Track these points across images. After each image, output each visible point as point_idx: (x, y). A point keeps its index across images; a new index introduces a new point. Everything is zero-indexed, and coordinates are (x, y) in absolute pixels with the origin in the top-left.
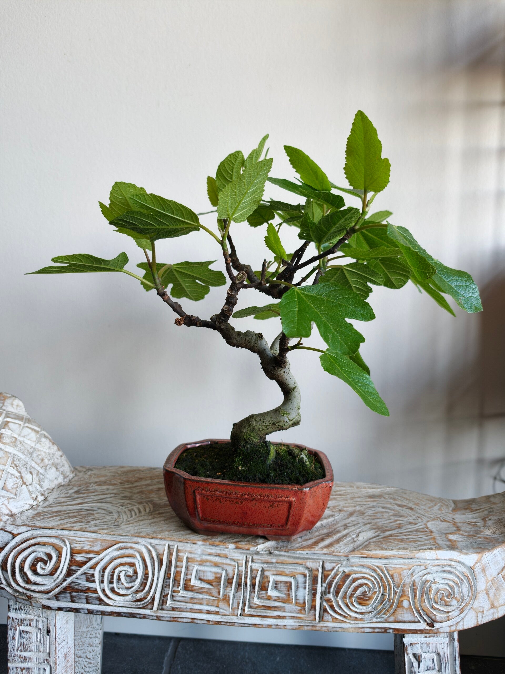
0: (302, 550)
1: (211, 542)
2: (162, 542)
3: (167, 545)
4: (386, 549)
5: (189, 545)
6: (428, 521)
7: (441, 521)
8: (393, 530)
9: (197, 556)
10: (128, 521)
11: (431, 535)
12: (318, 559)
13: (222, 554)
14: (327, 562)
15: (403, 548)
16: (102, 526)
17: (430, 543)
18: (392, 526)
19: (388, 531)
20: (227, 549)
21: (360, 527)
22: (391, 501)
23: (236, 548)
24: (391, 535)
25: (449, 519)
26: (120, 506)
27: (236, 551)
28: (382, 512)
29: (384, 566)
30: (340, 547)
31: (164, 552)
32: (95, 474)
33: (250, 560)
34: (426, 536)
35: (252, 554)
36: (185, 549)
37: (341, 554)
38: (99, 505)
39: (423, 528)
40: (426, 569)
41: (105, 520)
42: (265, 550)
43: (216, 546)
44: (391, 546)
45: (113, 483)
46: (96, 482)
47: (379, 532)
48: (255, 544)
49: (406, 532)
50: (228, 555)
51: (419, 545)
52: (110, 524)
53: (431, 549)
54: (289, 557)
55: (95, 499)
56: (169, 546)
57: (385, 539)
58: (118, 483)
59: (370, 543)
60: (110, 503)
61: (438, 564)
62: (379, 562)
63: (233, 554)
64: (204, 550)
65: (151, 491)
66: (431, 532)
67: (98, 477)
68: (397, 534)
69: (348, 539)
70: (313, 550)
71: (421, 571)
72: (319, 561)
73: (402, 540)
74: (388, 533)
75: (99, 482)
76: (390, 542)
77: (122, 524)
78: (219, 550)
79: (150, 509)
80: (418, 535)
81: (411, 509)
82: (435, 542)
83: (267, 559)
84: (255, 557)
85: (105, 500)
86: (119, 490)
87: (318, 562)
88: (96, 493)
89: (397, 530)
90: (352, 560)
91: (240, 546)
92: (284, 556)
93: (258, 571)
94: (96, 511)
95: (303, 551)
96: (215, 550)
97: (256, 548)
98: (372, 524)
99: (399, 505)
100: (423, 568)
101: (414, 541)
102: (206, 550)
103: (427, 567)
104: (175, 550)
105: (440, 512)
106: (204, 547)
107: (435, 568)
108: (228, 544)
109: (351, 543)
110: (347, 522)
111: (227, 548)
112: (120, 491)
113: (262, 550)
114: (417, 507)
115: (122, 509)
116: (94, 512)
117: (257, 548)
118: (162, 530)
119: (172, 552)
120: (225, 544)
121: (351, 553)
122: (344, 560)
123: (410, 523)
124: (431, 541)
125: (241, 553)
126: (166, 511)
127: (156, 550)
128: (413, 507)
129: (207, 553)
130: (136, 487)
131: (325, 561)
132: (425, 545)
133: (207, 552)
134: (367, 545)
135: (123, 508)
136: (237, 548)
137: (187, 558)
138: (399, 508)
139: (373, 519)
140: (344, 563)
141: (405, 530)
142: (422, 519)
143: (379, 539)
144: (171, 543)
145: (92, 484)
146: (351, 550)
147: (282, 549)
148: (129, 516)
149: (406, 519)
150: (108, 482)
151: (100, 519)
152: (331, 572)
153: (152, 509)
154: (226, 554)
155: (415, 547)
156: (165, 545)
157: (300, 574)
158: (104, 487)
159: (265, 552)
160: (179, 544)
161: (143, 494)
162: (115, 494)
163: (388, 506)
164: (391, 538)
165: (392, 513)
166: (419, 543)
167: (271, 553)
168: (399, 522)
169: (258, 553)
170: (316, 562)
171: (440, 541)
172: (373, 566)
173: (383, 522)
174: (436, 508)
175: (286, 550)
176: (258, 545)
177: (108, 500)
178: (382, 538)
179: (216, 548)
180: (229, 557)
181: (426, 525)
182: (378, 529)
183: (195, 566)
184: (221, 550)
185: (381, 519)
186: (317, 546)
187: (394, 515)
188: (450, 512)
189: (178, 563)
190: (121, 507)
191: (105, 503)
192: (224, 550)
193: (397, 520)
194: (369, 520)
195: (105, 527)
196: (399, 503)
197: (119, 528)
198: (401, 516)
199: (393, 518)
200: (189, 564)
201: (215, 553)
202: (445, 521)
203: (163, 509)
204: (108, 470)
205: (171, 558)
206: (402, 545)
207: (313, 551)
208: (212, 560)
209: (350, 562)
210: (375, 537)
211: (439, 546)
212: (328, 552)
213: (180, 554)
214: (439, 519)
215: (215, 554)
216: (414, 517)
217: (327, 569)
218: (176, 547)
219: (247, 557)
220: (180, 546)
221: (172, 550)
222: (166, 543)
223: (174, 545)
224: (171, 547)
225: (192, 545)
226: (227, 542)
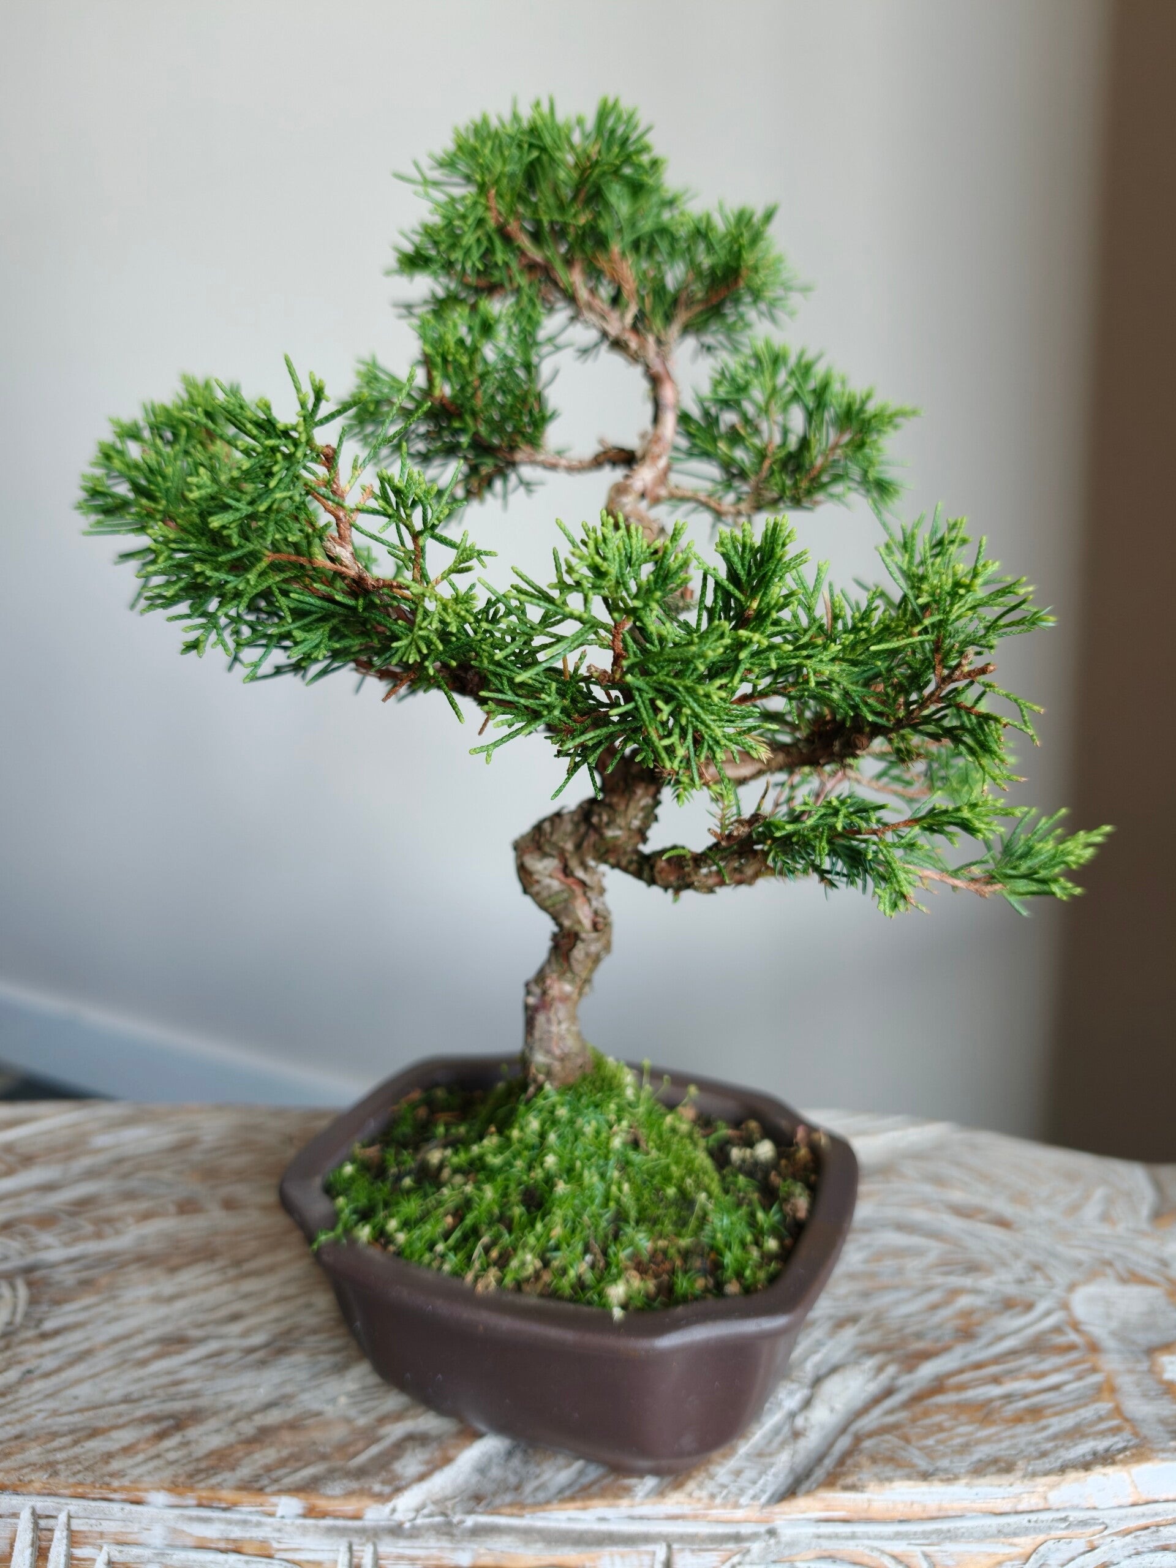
0: (579, 1504)
1: (204, 1494)
3: (26, 1516)
4: (925, 1476)
5: (115, 1507)
6: (1072, 1287)
7: (1123, 1280)
8: (946, 1349)
9: (147, 1553)
11: (1094, 1370)
12: (646, 1538)
13: (251, 1539)
14: (682, 1550)
15: (995, 1461)
17: (1101, 1419)
18: (940, 1326)
19: (926, 1356)
20: (270, 1520)
21: (819, 1344)
22: (928, 1189)
23: (304, 1516)
24: (938, 1386)
25: (1146, 1266)
27: (309, 1522)
28: (899, 1253)
29: (918, 1549)
30: (738, 1473)
31: (12, 1546)
33: (367, 1560)
34: (1079, 1377)
35: (374, 1534)
36: (100, 1529)
37: (739, 1514)
39: (1057, 1330)
40: (1093, 1549)
42: (426, 1511)
43: (225, 1509)
44: (944, 1455)
47: (891, 1370)
48: (387, 1489)
49: (997, 1360)
50: (275, 1545)
51: (1054, 1437)
53: (1106, 1458)
54: (528, 1534)
56: (36, 1516)
57: (918, 1408)
59: (858, 1439)
61: (1143, 1522)
62: (898, 1536)
63: (297, 1541)
64: (174, 1531)
65: (46, 1221)
66: (1094, 1348)
68: (961, 1371)
70: (624, 1503)
71: (1073, 1559)
72: (650, 1548)
73: (984, 1413)
74: (928, 1370)
76: (940, 1428)
78: (237, 1523)
79: (14, 1312)
80: (1042, 1375)
81: (1003, 1223)
82: (1118, 1411)
83: (435, 1552)
84: (388, 1548)
87: (647, 1553)
89: (959, 1350)
90: (787, 1533)
91: (322, 1504)
92: (508, 1532)
95: (585, 1509)
96: (222, 1527)
97: (390, 1505)
98: (863, 1323)
99: (959, 1211)
100: (1080, 1545)
101: (1036, 1412)
102: (186, 1527)
103: (1096, 1543)
104: (60, 1534)
105: (1105, 1229)
106: (177, 1512)
107: (1129, 1539)
108: (274, 1499)
109: (783, 1444)
111: (271, 1515)
113: (412, 1515)
114: (1021, 1210)
117: (394, 1511)
118: (18, 1437)
119: (44, 1544)
120: (260, 1499)
121: (784, 1506)
122: (754, 1537)
123: (1008, 1305)
124: (1104, 1406)
125: (330, 1530)
126: (70, 1319)
128: (1008, 1210)
129: (189, 1542)
131: (675, 1546)
132: (1077, 1433)
133: (191, 1535)
134: (848, 1454)
136: (311, 1513)
138: (960, 1223)
140: (756, 1547)
141: (990, 1344)
142: (1048, 1278)
143: (891, 1411)
144: (43, 1504)
146: (783, 1488)
147: (498, 1501)
149: (987, 1283)
153: (19, 1318)
154: (264, 1542)
155: (1044, 1454)
156: (15, 1515)
159: (427, 1521)
160: (75, 1506)
161: (11, 1237)
163: (920, 1215)
164: (940, 1399)
165: (935, 1250)
166: (1057, 1424)
167: (449, 1524)
168: (964, 1302)
169: (396, 1531)
170: (639, 1553)
171: (1138, 1407)
172: (875, 1554)
173: (905, 1309)
174: (1091, 1211)
175: (515, 1511)
176: (398, 1490)
178: (906, 1405)
179: (228, 1515)
180: (278, 1555)
181: (1065, 1306)
182: (888, 1349)
184: (245, 1523)
185: (896, 1288)
187: (946, 1265)
188: (1144, 1226)
192: (259, 1524)
193: (954, 1293)
196: (957, 1196)
198: (973, 1268)
199: (939, 1280)
201: (219, 1540)
202: (1132, 1277)
203: (68, 1307)
206: (987, 1440)
207: (624, 1506)
209: (778, 1543)
210: (876, 1400)
211: (1136, 1434)
212: (686, 1509)
213: (78, 1552)
214: (1109, 1271)
215: (222, 1545)
216: (1019, 1268)
218: (62, 1518)
219: (355, 1548)
220: (81, 1514)
221: (44, 1532)
222: (24, 1505)
223: (54, 1513)
224: (43, 1523)
225: (129, 1507)
226: (268, 1490)
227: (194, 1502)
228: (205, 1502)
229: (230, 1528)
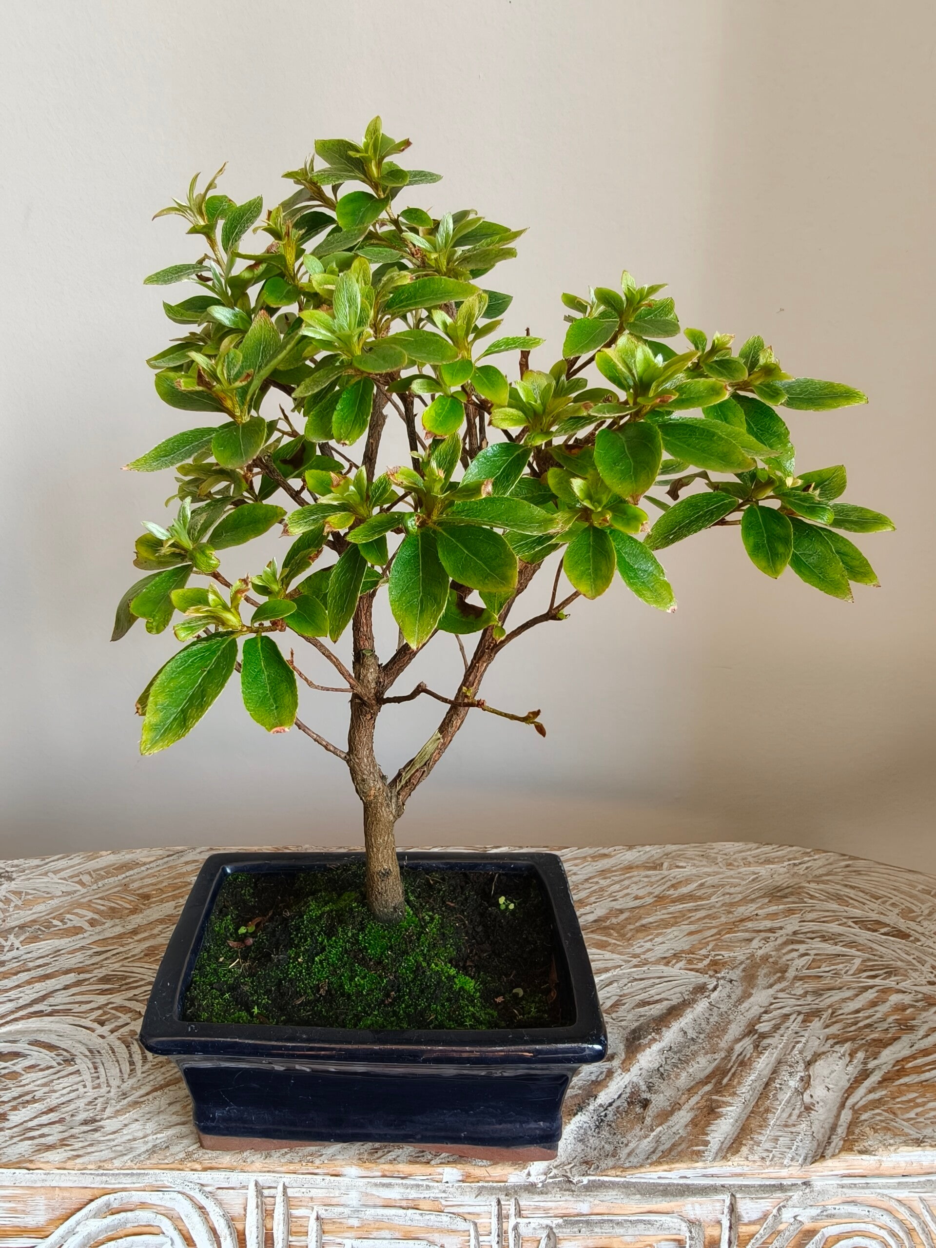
0: (666, 1167)
1: (385, 1167)
2: (236, 1178)
3: (252, 1187)
5: (319, 1178)
9: (347, 1211)
10: (125, 1095)
12: (716, 1190)
13: (425, 1199)
14: (742, 1195)
16: (45, 1130)
20: (437, 1185)
21: (799, 1035)
23: (463, 1181)
26: (95, 1025)
27: (466, 1185)
30: (775, 1140)
31: (245, 1210)
32: (18, 893)
33: (512, 1211)
35: (515, 1192)
36: (310, 1195)
38: (34, 1023)
41: (53, 1101)
42: (551, 1175)
43: (403, 1178)
45: (69, 924)
46: (22, 927)
50: (443, 1203)
52: (68, 1118)
54: (628, 1188)
55: (21, 1002)
56: (259, 1189)
58: (86, 926)
59: (855, 1113)
60: (67, 1012)
63: (460, 1200)
64: (367, 1194)
67: (27, 904)
69: (784, 1096)
72: (719, 1195)
75: (34, 921)
77: (109, 1111)
78: (412, 1186)
81: (901, 935)
83: (561, 1204)
84: (526, 1201)
85: (51, 1000)
86: (90, 952)
87: (718, 1199)
88: (24, 977)
90: (818, 1185)
91: (477, 1172)
92: (613, 1185)
93: (539, 1241)
94: (25, 1056)
95: (668, 1169)
96: (402, 1190)
97: (526, 1171)
98: (825, 1017)
102: (375, 1191)
104: (279, 1199)
106: (366, 1181)
108: (439, 1170)
110: (750, 1015)
111: (438, 1179)
112: (91, 956)
113: (541, 1177)
114: (912, 924)
115: (103, 1037)
116: (19, 1065)
117: (529, 1174)
119: (269, 1208)
120: (428, 1170)
122: (794, 1187)
125: (482, 1190)
127: (220, 1203)
128: (903, 925)
129: (379, 1202)
130: (135, 932)
131: (736, 1193)
133: (379, 1197)
135: (104, 1030)
136: (466, 1177)
137: (318, 1218)
138: (868, 934)
139: (817, 993)
140: (796, 1195)
143: (871, 1090)
144: (264, 1178)
145: (12, 937)
147: (603, 1166)
148: (126, 1068)
149: (906, 984)
150: (55, 922)
151: (38, 1095)
152: (758, 1227)
154: (435, 1201)
156: (245, 1187)
157: (667, 1240)
158: (46, 946)
159: (551, 1180)
160: (287, 1179)
162: (80, 971)
165: (858, 958)
167: (570, 1183)
169: (531, 1189)
170: (711, 1200)
172: (885, 1199)
173: (853, 1006)
175: (616, 1172)
177: (60, 999)
178: (880, 1085)
179: (404, 1181)
180: (447, 1210)
182: (852, 1039)
183: (345, 1241)
184: (419, 1187)
185: (840, 989)
186: (706, 1143)
187: (869, 969)
189: (291, 1239)
190: (100, 1030)
191: (50, 1014)
192: (428, 1187)
193: (885, 992)
194: (809, 998)
195: (54, 1134)
197: (97, 1135)
200: (326, 1238)
201: (401, 1200)
204: (55, 872)
205: (269, 1226)
207: (699, 1168)
208: (397, 1221)
209: (812, 1191)
210: (857, 1082)
212: (744, 1170)
213: (295, 1212)
215: (404, 1204)
217: (746, 1220)
218: (280, 1188)
219: (502, 1203)
220: (295, 1185)
221: (268, 1199)
222: (249, 1179)
223: (274, 1185)
224: (266, 1192)
225: (328, 1178)
226: (433, 1162)
227: (380, 1174)
228: (387, 1173)
229: (408, 1191)
